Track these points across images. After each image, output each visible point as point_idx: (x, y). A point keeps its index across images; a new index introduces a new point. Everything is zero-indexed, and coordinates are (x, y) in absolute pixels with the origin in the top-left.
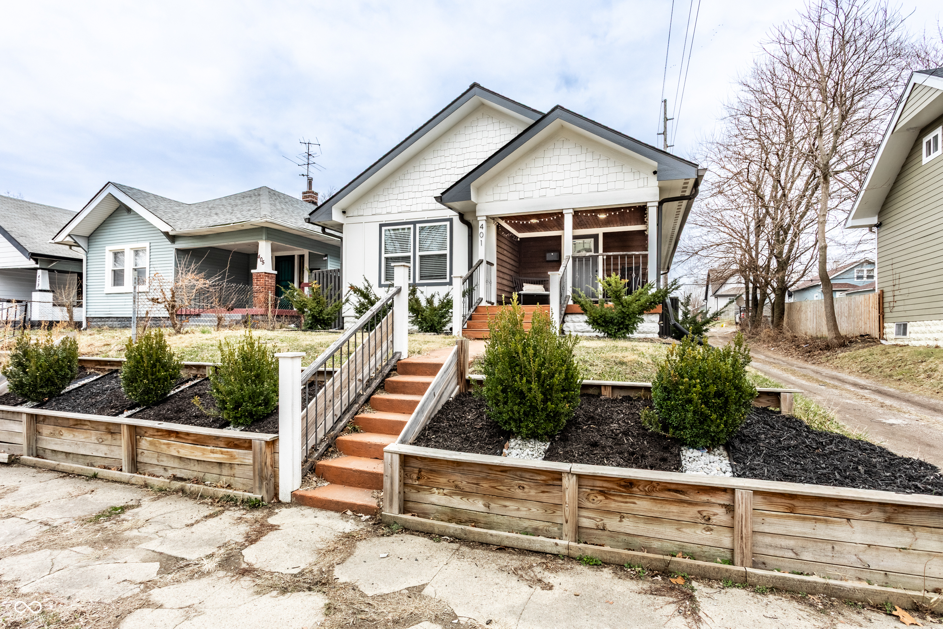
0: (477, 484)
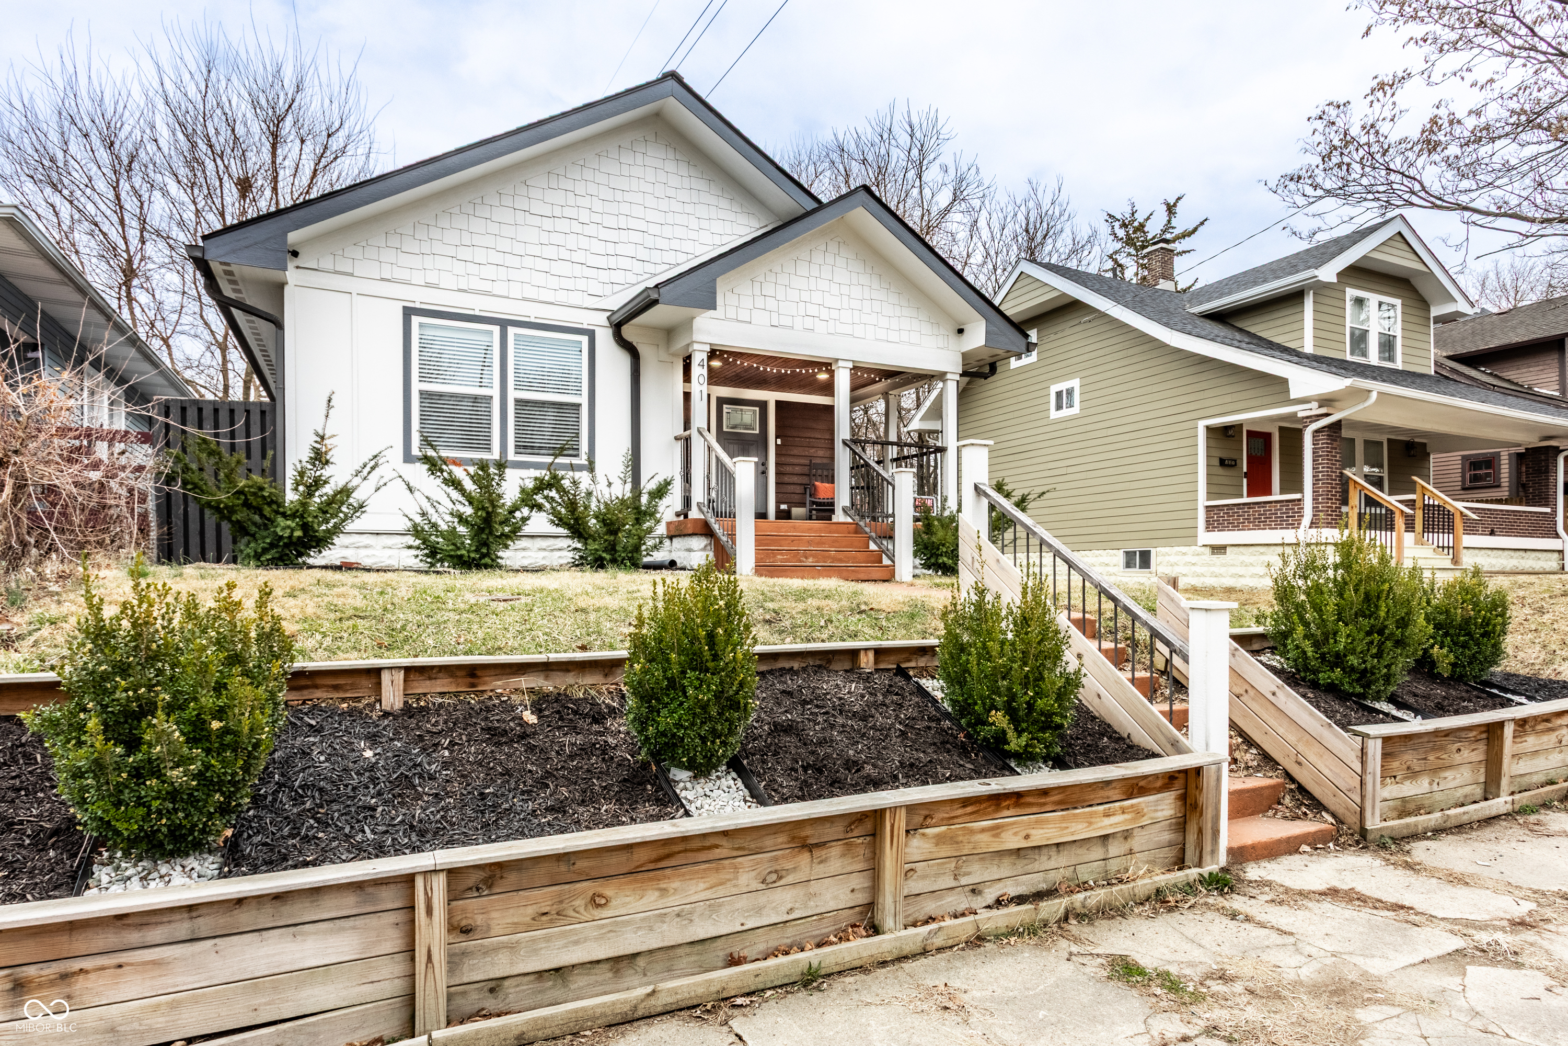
0: (1425, 759)
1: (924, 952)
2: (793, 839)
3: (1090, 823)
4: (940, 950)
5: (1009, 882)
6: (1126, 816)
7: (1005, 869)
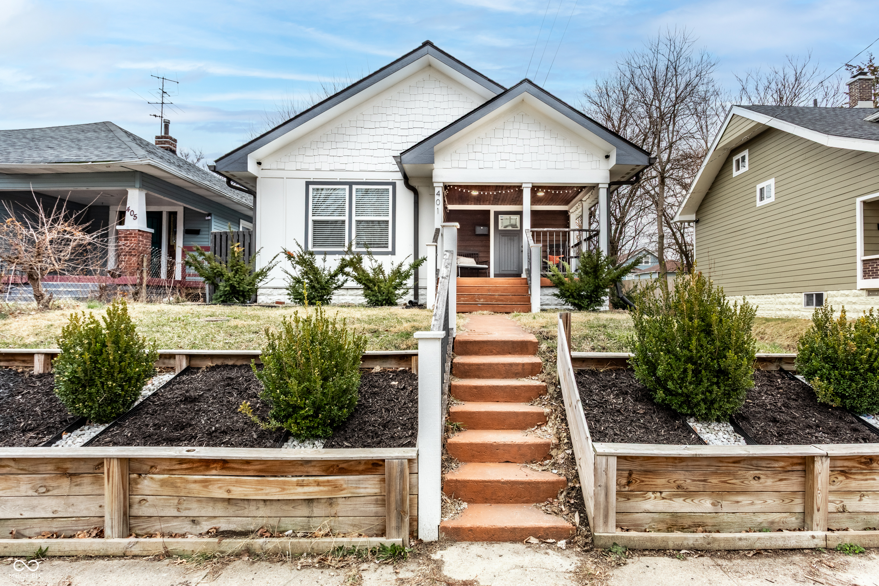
0: (704, 481)
1: (123, 556)
2: (58, 468)
3: (284, 489)
4: (135, 556)
5: (222, 520)
6: (322, 488)
7: (219, 510)
